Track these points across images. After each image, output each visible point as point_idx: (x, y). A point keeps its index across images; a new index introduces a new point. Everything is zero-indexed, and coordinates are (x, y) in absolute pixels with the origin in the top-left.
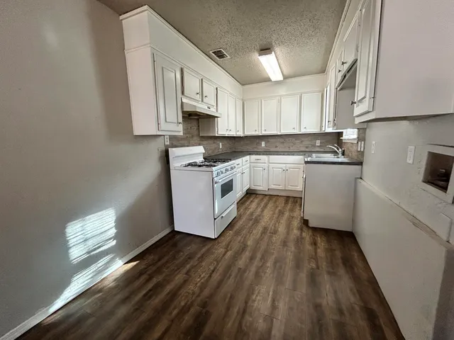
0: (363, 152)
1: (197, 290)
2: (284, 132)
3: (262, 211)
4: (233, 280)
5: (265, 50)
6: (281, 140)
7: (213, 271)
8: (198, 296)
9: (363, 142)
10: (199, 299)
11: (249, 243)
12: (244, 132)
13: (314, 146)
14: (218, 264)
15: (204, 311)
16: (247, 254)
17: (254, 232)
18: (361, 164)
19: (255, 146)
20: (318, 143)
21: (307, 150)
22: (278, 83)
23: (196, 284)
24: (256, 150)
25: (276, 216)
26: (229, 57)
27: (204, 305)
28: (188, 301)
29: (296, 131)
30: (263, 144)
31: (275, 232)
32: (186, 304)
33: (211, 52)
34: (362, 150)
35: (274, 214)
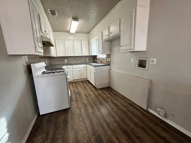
0: (110, 61)
1: (85, 132)
2: (76, 55)
3: (78, 89)
4: (94, 118)
5: (75, 19)
6: (74, 59)
7: (83, 120)
8: (88, 133)
9: (109, 59)
10: (90, 134)
11: (85, 102)
12: (57, 55)
13: (86, 60)
14: (82, 117)
15: (97, 136)
16: (89, 107)
17: (83, 98)
18: (110, 65)
19: (62, 61)
20: (88, 59)
21: (84, 62)
22: (72, 34)
23: (82, 130)
24: (62, 63)
25: (84, 89)
26: (57, 16)
27: (94, 134)
28: (86, 139)
29: (81, 55)
30: (66, 60)
31: (90, 95)
32: (87, 140)
33: (49, 10)
34: (109, 61)
35: (83, 89)
